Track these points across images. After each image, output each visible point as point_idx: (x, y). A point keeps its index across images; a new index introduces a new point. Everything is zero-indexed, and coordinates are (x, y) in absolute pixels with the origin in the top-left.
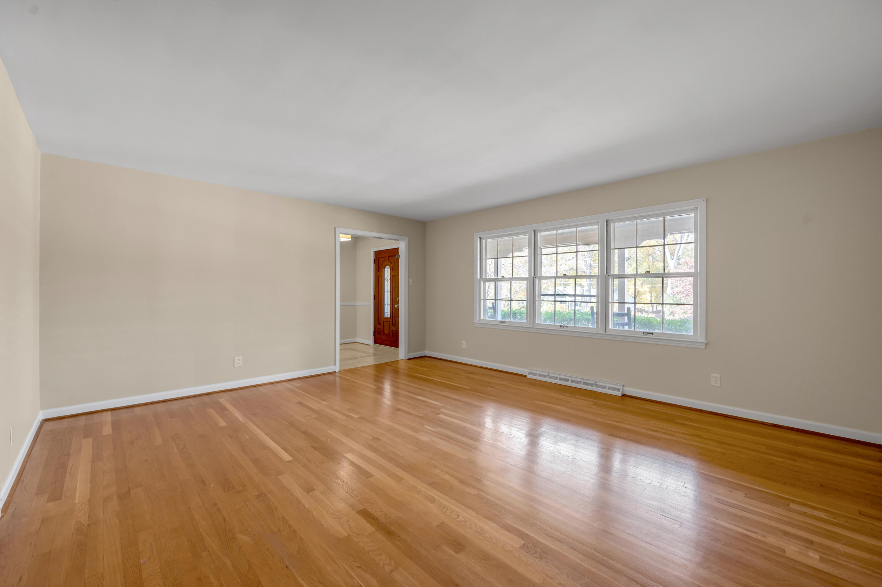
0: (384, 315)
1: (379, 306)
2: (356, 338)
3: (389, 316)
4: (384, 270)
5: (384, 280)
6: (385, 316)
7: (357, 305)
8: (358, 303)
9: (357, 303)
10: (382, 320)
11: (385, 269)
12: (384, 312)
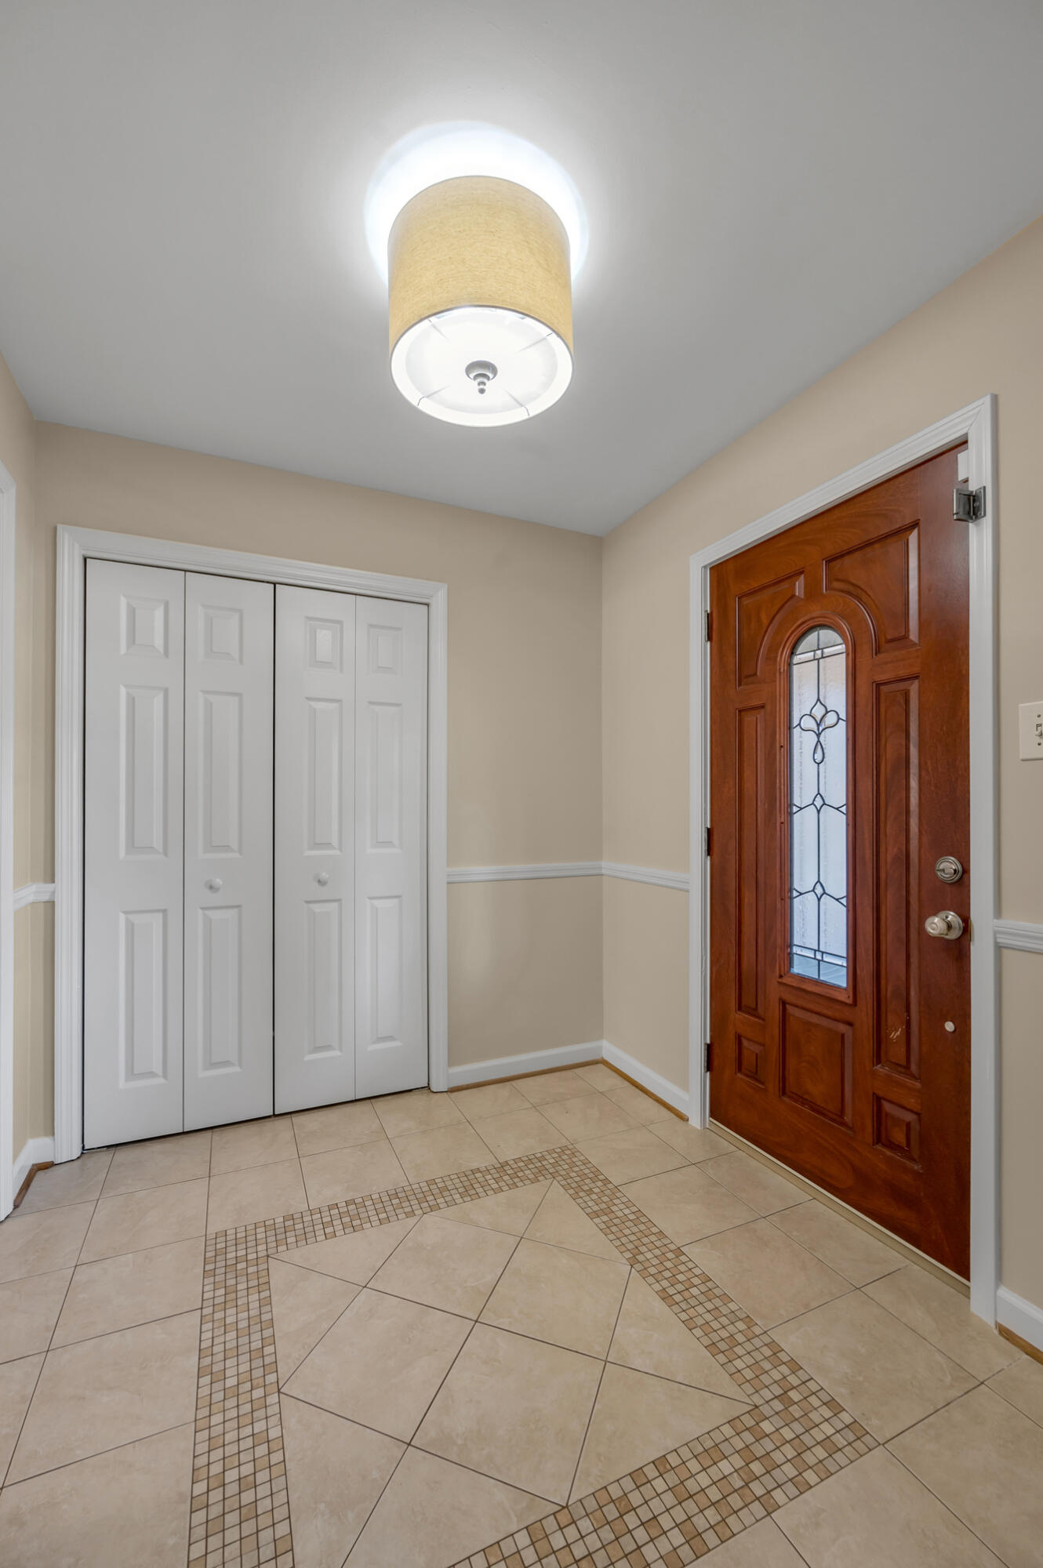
0: (791, 965)
1: (748, 896)
2: (601, 1037)
3: (837, 976)
4: (790, 665)
5: (790, 728)
6: (801, 967)
7: (604, 872)
8: (607, 866)
9: (604, 864)
10: (773, 992)
11: (796, 659)
12: (791, 945)
